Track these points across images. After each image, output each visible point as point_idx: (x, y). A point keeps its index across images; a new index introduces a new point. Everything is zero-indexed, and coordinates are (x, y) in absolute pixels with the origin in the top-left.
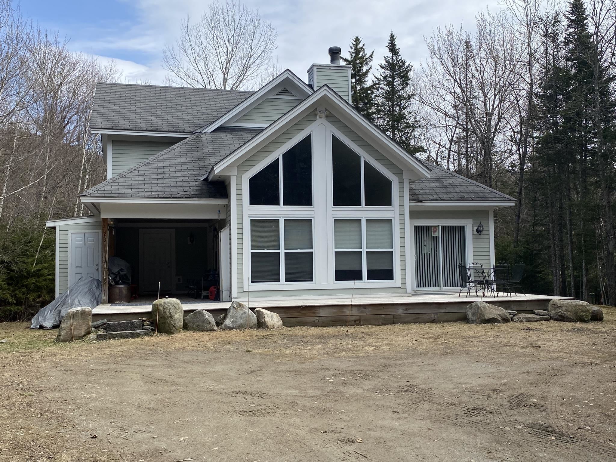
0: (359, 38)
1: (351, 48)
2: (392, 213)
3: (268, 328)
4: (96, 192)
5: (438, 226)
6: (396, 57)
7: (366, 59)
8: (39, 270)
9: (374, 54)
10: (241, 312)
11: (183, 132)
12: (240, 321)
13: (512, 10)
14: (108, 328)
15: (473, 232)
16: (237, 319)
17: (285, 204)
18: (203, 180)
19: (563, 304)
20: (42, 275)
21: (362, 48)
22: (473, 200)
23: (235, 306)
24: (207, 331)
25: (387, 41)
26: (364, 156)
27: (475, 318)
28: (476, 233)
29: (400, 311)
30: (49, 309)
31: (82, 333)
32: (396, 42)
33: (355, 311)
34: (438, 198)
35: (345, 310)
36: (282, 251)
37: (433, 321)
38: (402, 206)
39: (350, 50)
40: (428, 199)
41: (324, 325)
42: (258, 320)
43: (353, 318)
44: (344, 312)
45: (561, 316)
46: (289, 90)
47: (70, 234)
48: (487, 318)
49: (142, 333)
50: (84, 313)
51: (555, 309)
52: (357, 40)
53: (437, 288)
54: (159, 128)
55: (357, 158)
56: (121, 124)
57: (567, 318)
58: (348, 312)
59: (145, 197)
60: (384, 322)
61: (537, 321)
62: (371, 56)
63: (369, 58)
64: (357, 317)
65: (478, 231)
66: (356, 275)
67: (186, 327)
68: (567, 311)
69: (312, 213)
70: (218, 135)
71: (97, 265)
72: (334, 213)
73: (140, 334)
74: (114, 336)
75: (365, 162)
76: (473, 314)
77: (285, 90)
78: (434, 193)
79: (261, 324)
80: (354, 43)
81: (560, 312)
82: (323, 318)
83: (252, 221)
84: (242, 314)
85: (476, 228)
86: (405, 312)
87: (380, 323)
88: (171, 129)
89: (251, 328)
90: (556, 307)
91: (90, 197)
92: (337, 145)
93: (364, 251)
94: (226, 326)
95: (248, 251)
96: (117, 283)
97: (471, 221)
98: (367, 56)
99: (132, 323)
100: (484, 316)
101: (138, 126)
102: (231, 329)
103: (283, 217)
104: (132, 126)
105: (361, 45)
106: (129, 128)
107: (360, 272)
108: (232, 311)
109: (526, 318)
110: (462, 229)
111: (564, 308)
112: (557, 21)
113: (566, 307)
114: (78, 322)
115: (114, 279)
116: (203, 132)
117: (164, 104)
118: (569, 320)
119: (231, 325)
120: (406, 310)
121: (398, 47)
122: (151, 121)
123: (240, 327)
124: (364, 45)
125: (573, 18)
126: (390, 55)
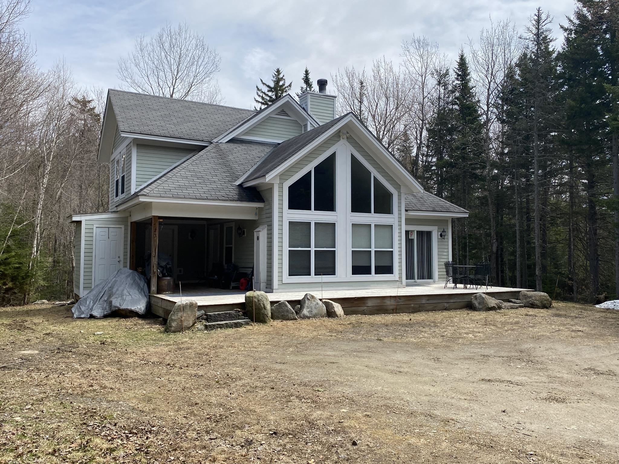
0: (280, 70)
1: (274, 77)
2: (393, 220)
3: (337, 317)
4: (152, 192)
5: (414, 231)
6: (310, 88)
7: (285, 87)
8: (6, 259)
9: (292, 84)
10: (315, 303)
11: (202, 141)
12: (315, 311)
13: (411, 62)
14: (208, 318)
15: (438, 237)
16: (312, 309)
17: (316, 209)
18: (239, 185)
19: (532, 295)
20: (9, 264)
21: (282, 78)
22: (441, 211)
23: (309, 298)
24: (291, 320)
25: (303, 75)
26: (374, 173)
27: (481, 307)
28: (439, 237)
29: (424, 301)
30: (91, 299)
31: (190, 324)
32: (310, 76)
33: (393, 302)
34: (418, 209)
35: (385, 301)
36: (313, 249)
37: (446, 309)
38: (400, 214)
39: (272, 78)
40: (411, 209)
41: (372, 313)
42: (327, 310)
43: (391, 307)
44: (385, 302)
45: (532, 304)
46: (286, 111)
47: (95, 228)
48: (490, 307)
49: (243, 323)
50: (192, 305)
51: (526, 299)
52: (278, 71)
53: (413, 281)
54: (182, 136)
55: (369, 173)
56: (146, 129)
57: (536, 305)
58: (388, 302)
59: (196, 199)
60: (413, 311)
61: (517, 308)
62: (290, 85)
63: (287, 87)
64: (394, 307)
65: (441, 235)
66: (366, 270)
67: (273, 317)
68: (536, 300)
69: (335, 217)
70: (232, 146)
71: (119, 257)
72: (352, 218)
73: (242, 324)
74: (221, 326)
75: (375, 178)
76: (479, 303)
77: (283, 111)
78: (414, 205)
79: (331, 314)
80: (276, 73)
81: (530, 301)
82: (370, 307)
83: (290, 223)
84: (316, 305)
85: (440, 233)
86: (428, 302)
87: (410, 312)
88: (191, 137)
89: (323, 317)
90: (526, 297)
91: (148, 196)
92: (355, 162)
93: (373, 250)
94: (304, 315)
95: (286, 249)
96: (164, 276)
97: (436, 228)
98: (286, 86)
99: (230, 314)
100: (488, 305)
101: (162, 132)
102: (309, 318)
103: (314, 221)
104: (158, 133)
105: (281, 76)
106: (155, 134)
107: (369, 267)
108: (307, 302)
109: (510, 306)
110: (429, 234)
111: (533, 298)
112: (447, 74)
113: (535, 297)
114: (188, 314)
115: (162, 272)
116: (220, 142)
117: (176, 114)
118: (537, 307)
119: (308, 315)
120: (428, 300)
121: (311, 80)
122: (171, 129)
123: (315, 316)
124: (284, 76)
125: (460, 73)
126: (305, 86)
